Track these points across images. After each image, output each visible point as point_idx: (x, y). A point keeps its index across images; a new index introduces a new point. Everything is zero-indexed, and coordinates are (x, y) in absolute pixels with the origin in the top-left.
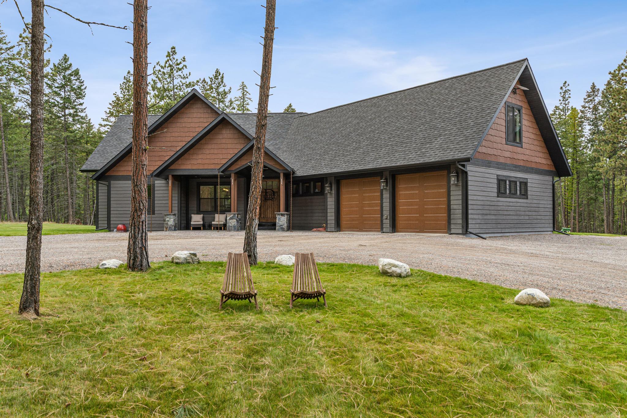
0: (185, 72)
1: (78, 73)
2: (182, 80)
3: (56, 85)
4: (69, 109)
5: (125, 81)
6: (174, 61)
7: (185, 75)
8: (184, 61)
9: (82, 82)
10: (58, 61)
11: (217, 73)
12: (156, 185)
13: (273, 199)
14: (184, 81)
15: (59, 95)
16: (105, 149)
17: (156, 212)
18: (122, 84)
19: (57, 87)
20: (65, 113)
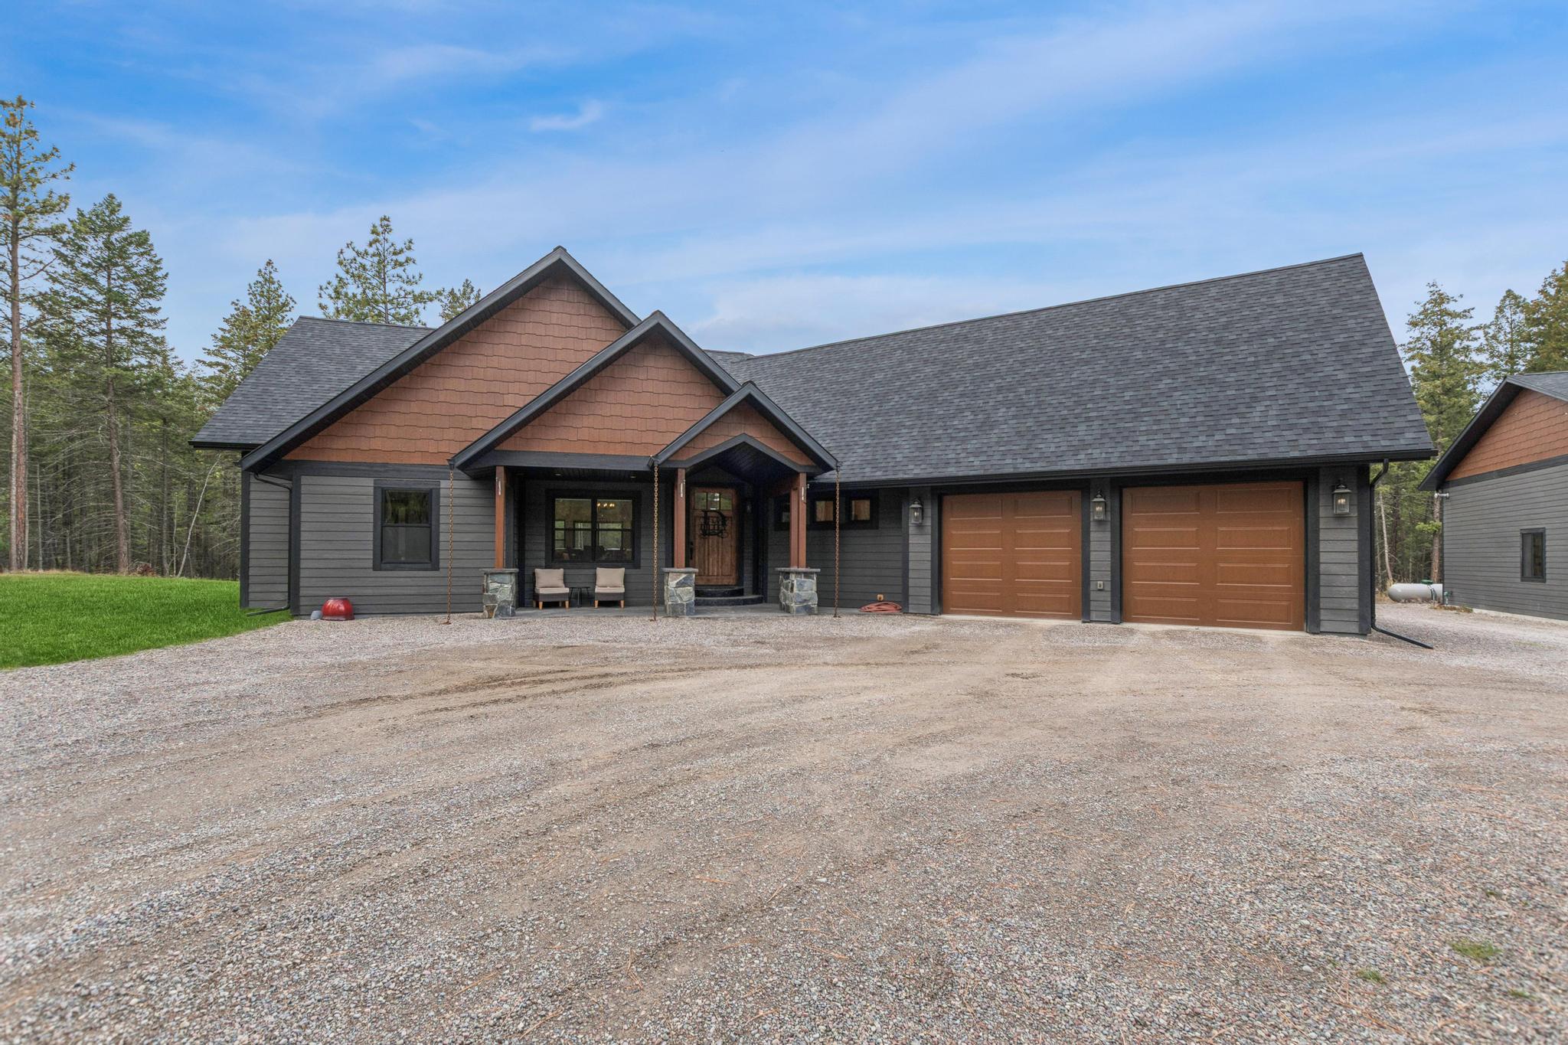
0: (411, 270)
1: (147, 240)
2: (405, 286)
3: (86, 259)
4: (121, 318)
5: (261, 279)
6: (387, 245)
7: (411, 277)
8: (409, 248)
9: (158, 262)
10: (92, 207)
11: (467, 287)
12: (441, 491)
13: (721, 532)
14: (409, 288)
15: (91, 282)
16: (265, 391)
17: (441, 564)
18: (253, 285)
19: (88, 265)
20: (108, 324)
